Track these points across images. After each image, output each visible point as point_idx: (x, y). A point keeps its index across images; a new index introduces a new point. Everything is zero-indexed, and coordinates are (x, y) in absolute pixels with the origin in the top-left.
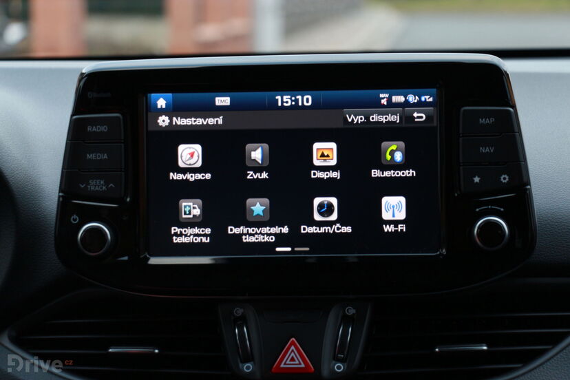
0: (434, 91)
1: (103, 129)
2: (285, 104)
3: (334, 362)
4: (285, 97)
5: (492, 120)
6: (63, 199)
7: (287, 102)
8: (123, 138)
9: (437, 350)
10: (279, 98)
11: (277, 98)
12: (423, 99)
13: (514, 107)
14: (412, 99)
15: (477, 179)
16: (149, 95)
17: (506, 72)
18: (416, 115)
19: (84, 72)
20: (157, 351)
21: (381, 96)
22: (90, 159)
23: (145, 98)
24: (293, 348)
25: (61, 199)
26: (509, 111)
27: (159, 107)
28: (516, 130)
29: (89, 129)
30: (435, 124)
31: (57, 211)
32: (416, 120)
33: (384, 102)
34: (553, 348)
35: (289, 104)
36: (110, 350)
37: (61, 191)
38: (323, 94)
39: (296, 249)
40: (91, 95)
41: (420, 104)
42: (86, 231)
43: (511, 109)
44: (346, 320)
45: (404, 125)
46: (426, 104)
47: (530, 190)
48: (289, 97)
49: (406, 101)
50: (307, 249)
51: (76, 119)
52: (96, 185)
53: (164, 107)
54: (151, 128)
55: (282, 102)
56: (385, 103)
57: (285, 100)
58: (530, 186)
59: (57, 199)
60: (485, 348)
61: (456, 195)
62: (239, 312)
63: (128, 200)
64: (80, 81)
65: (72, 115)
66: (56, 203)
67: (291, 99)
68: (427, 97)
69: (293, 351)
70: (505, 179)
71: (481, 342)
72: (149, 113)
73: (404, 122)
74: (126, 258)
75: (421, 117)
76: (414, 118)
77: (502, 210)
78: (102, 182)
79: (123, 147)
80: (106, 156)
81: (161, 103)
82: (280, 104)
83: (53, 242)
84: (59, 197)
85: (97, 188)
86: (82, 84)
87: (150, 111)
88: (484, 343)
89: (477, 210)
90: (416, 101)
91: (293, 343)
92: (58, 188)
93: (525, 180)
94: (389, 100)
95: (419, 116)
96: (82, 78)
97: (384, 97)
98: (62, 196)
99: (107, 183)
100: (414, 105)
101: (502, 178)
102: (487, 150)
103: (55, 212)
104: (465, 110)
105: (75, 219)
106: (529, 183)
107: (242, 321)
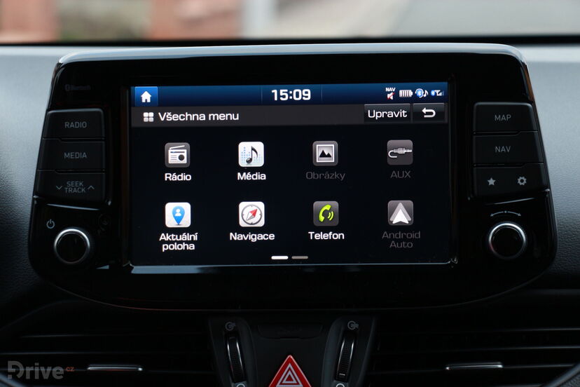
0: (445, 84)
1: (82, 125)
2: (282, 99)
3: (335, 381)
4: (281, 91)
5: (509, 117)
6: (37, 202)
7: (284, 97)
8: (104, 136)
9: (448, 368)
10: (275, 91)
11: (273, 91)
12: (433, 93)
13: (532, 102)
14: (420, 93)
15: (491, 182)
16: (132, 88)
17: (523, 64)
18: (425, 111)
19: (60, 62)
20: (140, 369)
21: (387, 90)
22: (67, 158)
23: (128, 92)
24: (290, 366)
25: (35, 202)
26: (527, 107)
27: (144, 101)
28: (535, 128)
29: (67, 125)
30: (446, 121)
31: (31, 216)
32: (425, 116)
33: (390, 96)
34: (575, 366)
35: (286, 98)
36: (89, 368)
37: (35, 193)
38: (323, 88)
39: (294, 258)
40: (68, 88)
41: (429, 99)
42: (64, 237)
43: (529, 105)
44: (348, 336)
45: (412, 121)
46: (435, 99)
47: (550, 193)
48: (286, 91)
49: (415, 95)
50: (306, 257)
51: (52, 114)
52: (74, 187)
53: (149, 101)
54: (134, 124)
55: (279, 96)
56: (392, 98)
57: (282, 94)
58: (550, 189)
59: (30, 201)
60: (500, 366)
61: (469, 199)
62: (231, 326)
63: (110, 203)
64: (56, 72)
65: (48, 110)
66: (30, 206)
67: (288, 93)
68: (437, 91)
69: (290, 369)
70: (522, 181)
71: (496, 360)
72: (132, 108)
73: (412, 118)
74: (107, 267)
75: (431, 113)
76: (423, 114)
77: (519, 215)
78: (81, 184)
79: (104, 146)
80: (85, 155)
81: (146, 97)
82: (276, 99)
83: (27, 249)
84: (33, 199)
85: (75, 191)
86: (58, 75)
87: (134, 106)
88: (498, 361)
89: (492, 215)
90: (425, 96)
91: (290, 361)
92: (32, 191)
93: (544, 182)
94: (396, 94)
95: (429, 112)
96: (59, 69)
97: (390, 91)
98: (36, 199)
99: (86, 185)
100: (423, 100)
101: (519, 180)
102: (503, 149)
103: (29, 216)
104: (478, 106)
105: (50, 224)
106: (548, 186)
107: (234, 336)
